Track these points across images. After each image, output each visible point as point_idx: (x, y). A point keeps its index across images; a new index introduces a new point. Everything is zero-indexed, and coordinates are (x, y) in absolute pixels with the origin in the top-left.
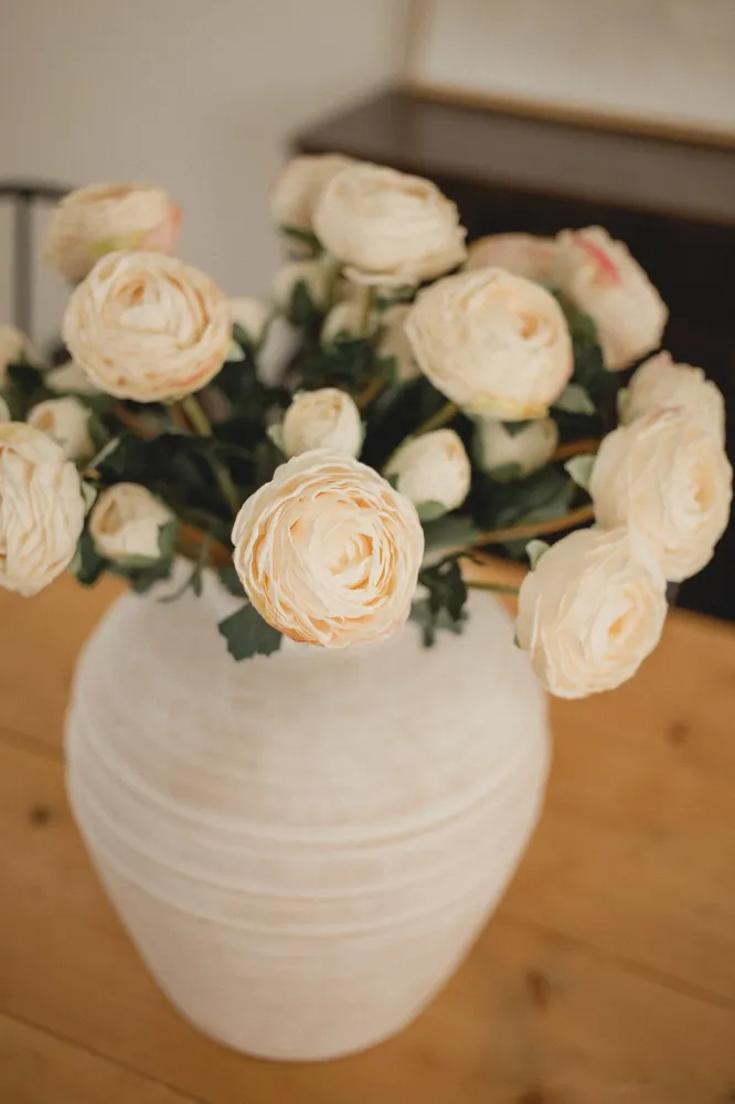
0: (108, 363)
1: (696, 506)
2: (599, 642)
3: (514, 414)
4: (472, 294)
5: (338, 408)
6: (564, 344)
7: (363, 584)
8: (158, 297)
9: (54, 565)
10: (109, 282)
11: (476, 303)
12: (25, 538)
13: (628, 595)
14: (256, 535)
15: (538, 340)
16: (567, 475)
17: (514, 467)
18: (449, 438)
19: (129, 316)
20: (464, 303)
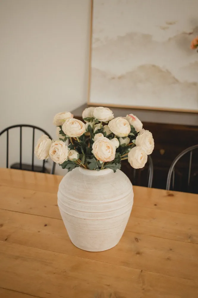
0: (70, 132)
1: (150, 144)
2: (139, 160)
3: (124, 136)
4: (117, 120)
5: (101, 135)
6: (129, 126)
7: (109, 152)
8: (76, 123)
9: (65, 159)
10: (69, 122)
11: (117, 121)
12: (62, 155)
13: (142, 154)
14: (96, 147)
15: (126, 126)
16: (132, 142)
17: (125, 144)
18: (116, 139)
19: (72, 126)
20: (116, 121)
